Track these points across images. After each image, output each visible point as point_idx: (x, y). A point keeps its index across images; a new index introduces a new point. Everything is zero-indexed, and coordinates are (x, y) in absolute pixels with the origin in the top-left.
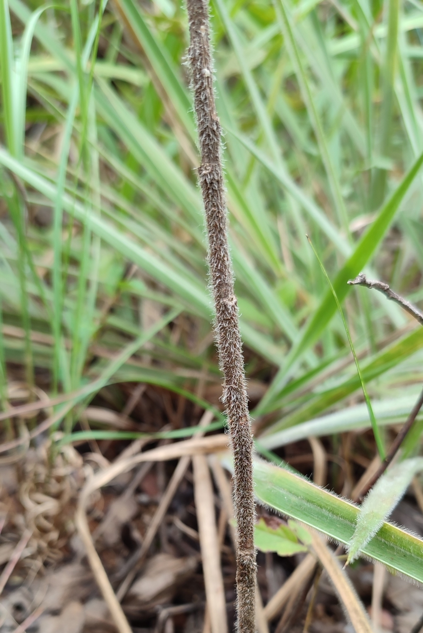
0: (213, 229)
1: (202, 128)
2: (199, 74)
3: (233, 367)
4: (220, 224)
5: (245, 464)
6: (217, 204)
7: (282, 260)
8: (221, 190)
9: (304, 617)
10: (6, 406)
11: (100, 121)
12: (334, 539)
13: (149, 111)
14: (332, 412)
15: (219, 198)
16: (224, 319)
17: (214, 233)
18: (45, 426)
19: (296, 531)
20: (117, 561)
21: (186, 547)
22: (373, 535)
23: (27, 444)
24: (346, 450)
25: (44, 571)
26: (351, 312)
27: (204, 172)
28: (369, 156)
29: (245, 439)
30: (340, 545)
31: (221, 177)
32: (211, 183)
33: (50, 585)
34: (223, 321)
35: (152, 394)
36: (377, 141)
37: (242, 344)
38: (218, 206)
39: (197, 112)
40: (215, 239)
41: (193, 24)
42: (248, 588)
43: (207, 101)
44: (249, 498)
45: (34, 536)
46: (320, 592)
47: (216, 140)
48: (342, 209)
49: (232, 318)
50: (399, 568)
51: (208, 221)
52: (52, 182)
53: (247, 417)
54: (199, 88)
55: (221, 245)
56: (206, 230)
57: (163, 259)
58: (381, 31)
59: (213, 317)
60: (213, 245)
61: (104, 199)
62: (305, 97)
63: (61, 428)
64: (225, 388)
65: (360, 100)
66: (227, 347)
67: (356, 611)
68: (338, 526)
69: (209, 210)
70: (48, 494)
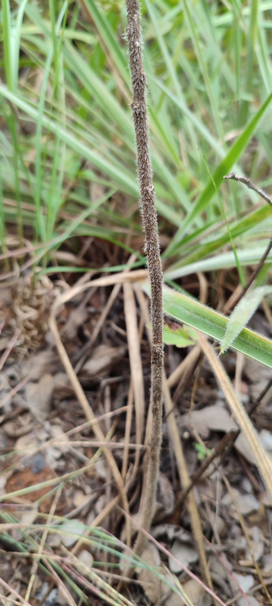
0: (140, 143)
1: (134, 79)
2: (133, 45)
3: (151, 230)
4: (144, 140)
5: (158, 290)
6: (143, 127)
7: (181, 158)
8: (145, 118)
9: (192, 385)
10: (5, 250)
11: (66, 67)
12: (212, 338)
13: (97, 61)
14: (212, 256)
15: (144, 123)
16: (146, 200)
17: (140, 145)
18: (30, 263)
19: (188, 331)
20: (75, 349)
21: (118, 341)
22: (236, 336)
23: (18, 274)
24: (220, 280)
25: (28, 355)
26: (225, 193)
27: (135, 107)
28: (238, 92)
29: (158, 275)
30: (216, 341)
31: (145, 110)
32: (139, 114)
33: (32, 364)
34: (145, 201)
35: (97, 243)
36: (243, 82)
37: (157, 215)
38: (143, 128)
39: (131, 69)
40: (141, 149)
41: (130, 13)
42: (159, 367)
43: (138, 62)
44: (160, 312)
45: (22, 333)
46: (203, 370)
47: (143, 87)
48: (219, 126)
49: (151, 199)
50: (252, 356)
51: (137, 138)
52: (36, 108)
53: (160, 261)
54: (132, 54)
55: (145, 153)
56: (136, 143)
57: (105, 157)
58: (247, 11)
59: (140, 198)
60: (140, 153)
61: (68, 118)
62: (196, 52)
63: (40, 264)
64: (146, 242)
65: (233, 55)
66: (147, 217)
67: (225, 382)
68: (215, 329)
69: (138, 131)
70: (31, 306)
